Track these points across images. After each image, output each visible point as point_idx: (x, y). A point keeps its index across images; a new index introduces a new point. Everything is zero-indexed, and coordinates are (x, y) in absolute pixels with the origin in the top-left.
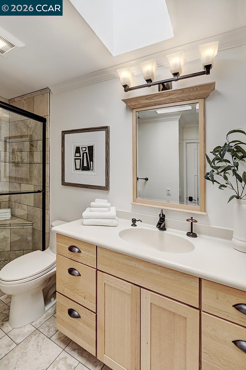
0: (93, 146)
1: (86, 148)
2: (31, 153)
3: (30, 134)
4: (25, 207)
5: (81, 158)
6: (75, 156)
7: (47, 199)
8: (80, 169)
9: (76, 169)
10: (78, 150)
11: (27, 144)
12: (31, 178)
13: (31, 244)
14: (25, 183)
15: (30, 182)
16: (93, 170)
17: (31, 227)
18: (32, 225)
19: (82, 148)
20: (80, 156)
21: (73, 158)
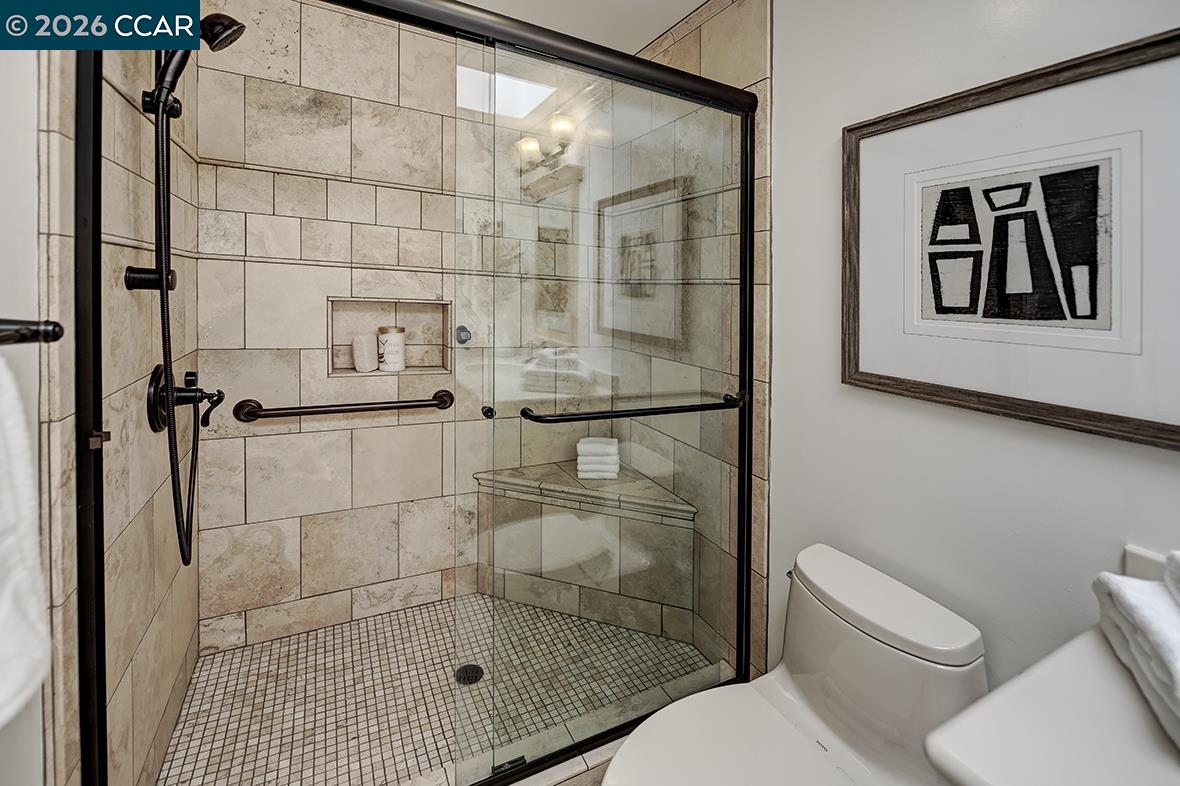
0: (1096, 168)
1: (1026, 188)
2: (688, 244)
3: (683, 172)
4: (667, 443)
5: (986, 245)
6: (933, 242)
7: (762, 431)
8: (972, 309)
9: (941, 309)
10: (954, 205)
11: (672, 214)
12: (687, 341)
13: (688, 587)
14: (667, 356)
15: (684, 354)
16: (1093, 315)
17: (691, 525)
18: (693, 520)
19: (986, 193)
20: (975, 238)
21: (917, 249)
